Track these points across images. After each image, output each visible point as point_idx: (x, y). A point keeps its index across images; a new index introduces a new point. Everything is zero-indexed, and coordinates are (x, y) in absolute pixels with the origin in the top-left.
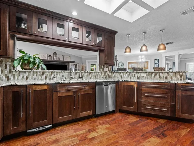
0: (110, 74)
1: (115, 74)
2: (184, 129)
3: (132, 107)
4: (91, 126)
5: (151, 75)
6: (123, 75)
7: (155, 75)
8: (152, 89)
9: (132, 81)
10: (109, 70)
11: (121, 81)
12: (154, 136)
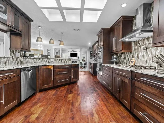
0: (23, 60)
1: (28, 60)
2: (75, 86)
3: (50, 84)
4: (23, 114)
5: (57, 61)
6: (37, 61)
7: (59, 60)
8: (62, 69)
9: (50, 65)
10: (21, 56)
11: (41, 66)
12: (69, 94)
